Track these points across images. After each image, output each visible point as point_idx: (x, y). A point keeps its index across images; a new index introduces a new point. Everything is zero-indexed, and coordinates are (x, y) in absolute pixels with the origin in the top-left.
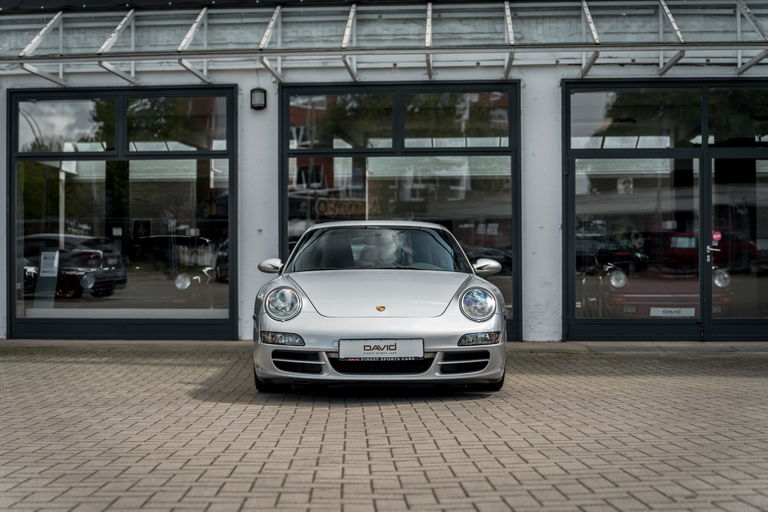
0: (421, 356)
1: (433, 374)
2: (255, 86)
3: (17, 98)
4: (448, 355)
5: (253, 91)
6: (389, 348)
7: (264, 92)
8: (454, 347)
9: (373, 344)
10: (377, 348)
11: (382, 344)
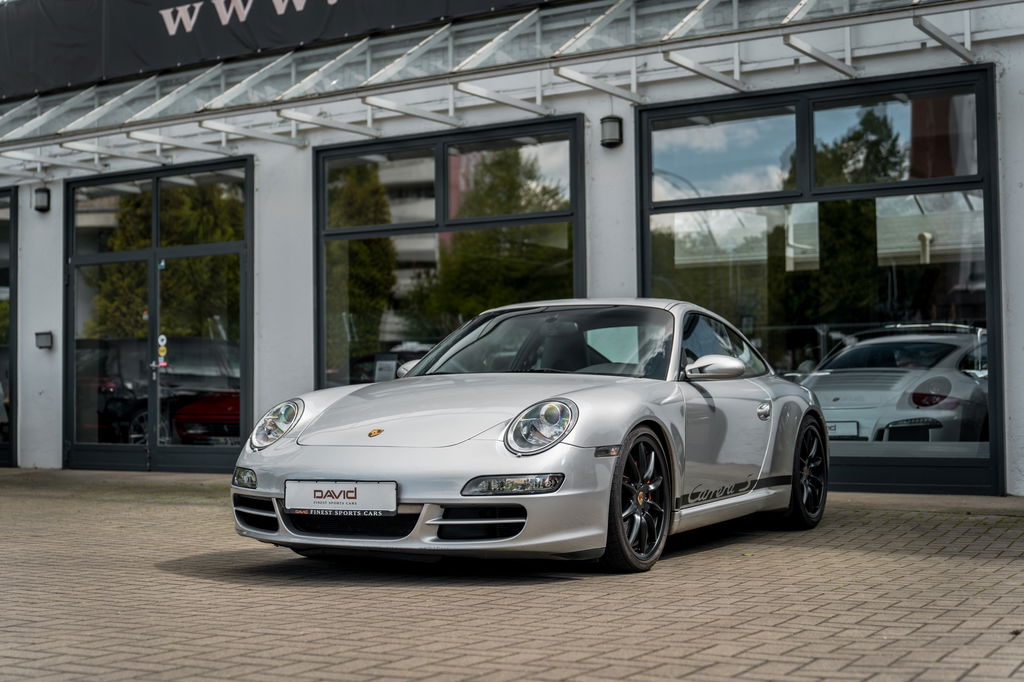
0: (392, 508)
1: (422, 540)
2: (607, 113)
3: (324, 158)
4: (449, 511)
5: (603, 121)
6: (346, 494)
7: (619, 121)
8: (454, 496)
9: (325, 487)
10: (331, 494)
11: (337, 488)
